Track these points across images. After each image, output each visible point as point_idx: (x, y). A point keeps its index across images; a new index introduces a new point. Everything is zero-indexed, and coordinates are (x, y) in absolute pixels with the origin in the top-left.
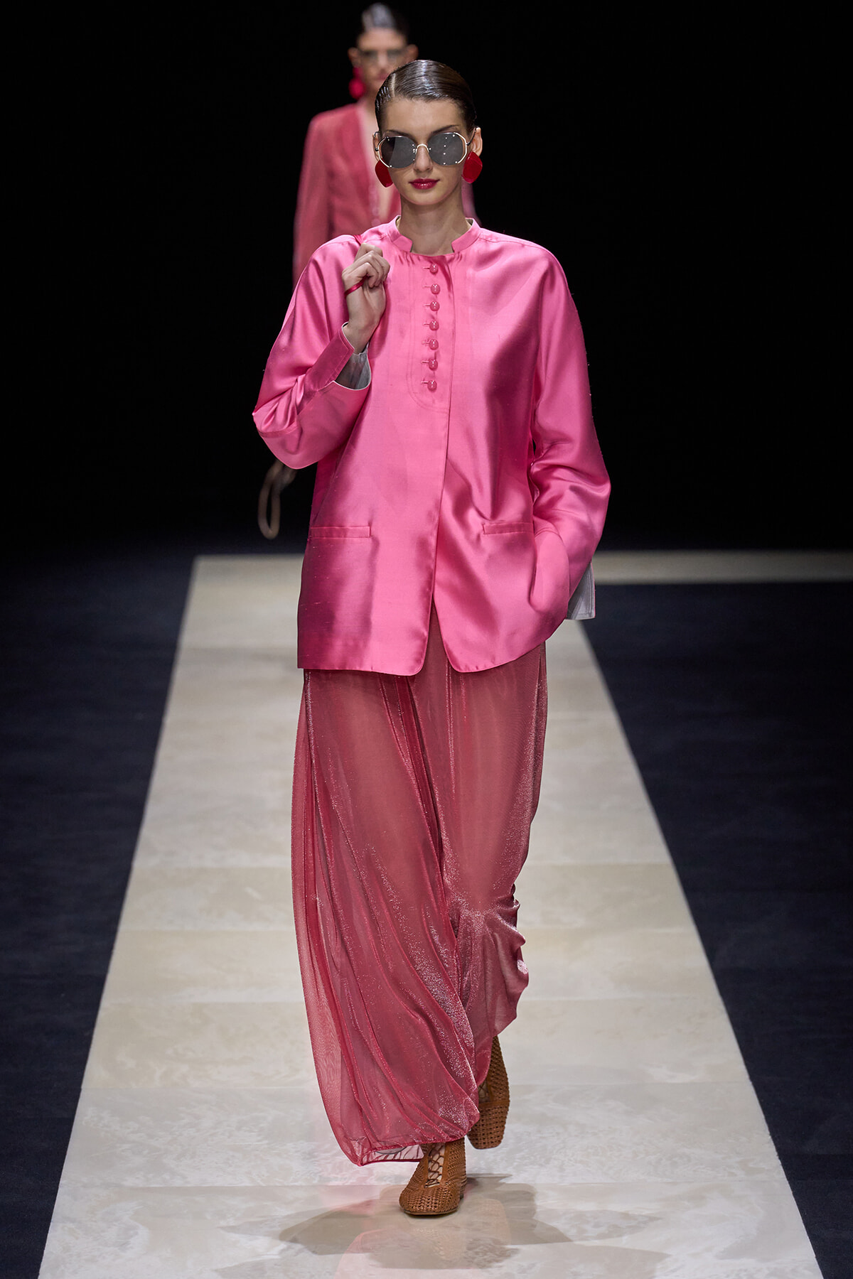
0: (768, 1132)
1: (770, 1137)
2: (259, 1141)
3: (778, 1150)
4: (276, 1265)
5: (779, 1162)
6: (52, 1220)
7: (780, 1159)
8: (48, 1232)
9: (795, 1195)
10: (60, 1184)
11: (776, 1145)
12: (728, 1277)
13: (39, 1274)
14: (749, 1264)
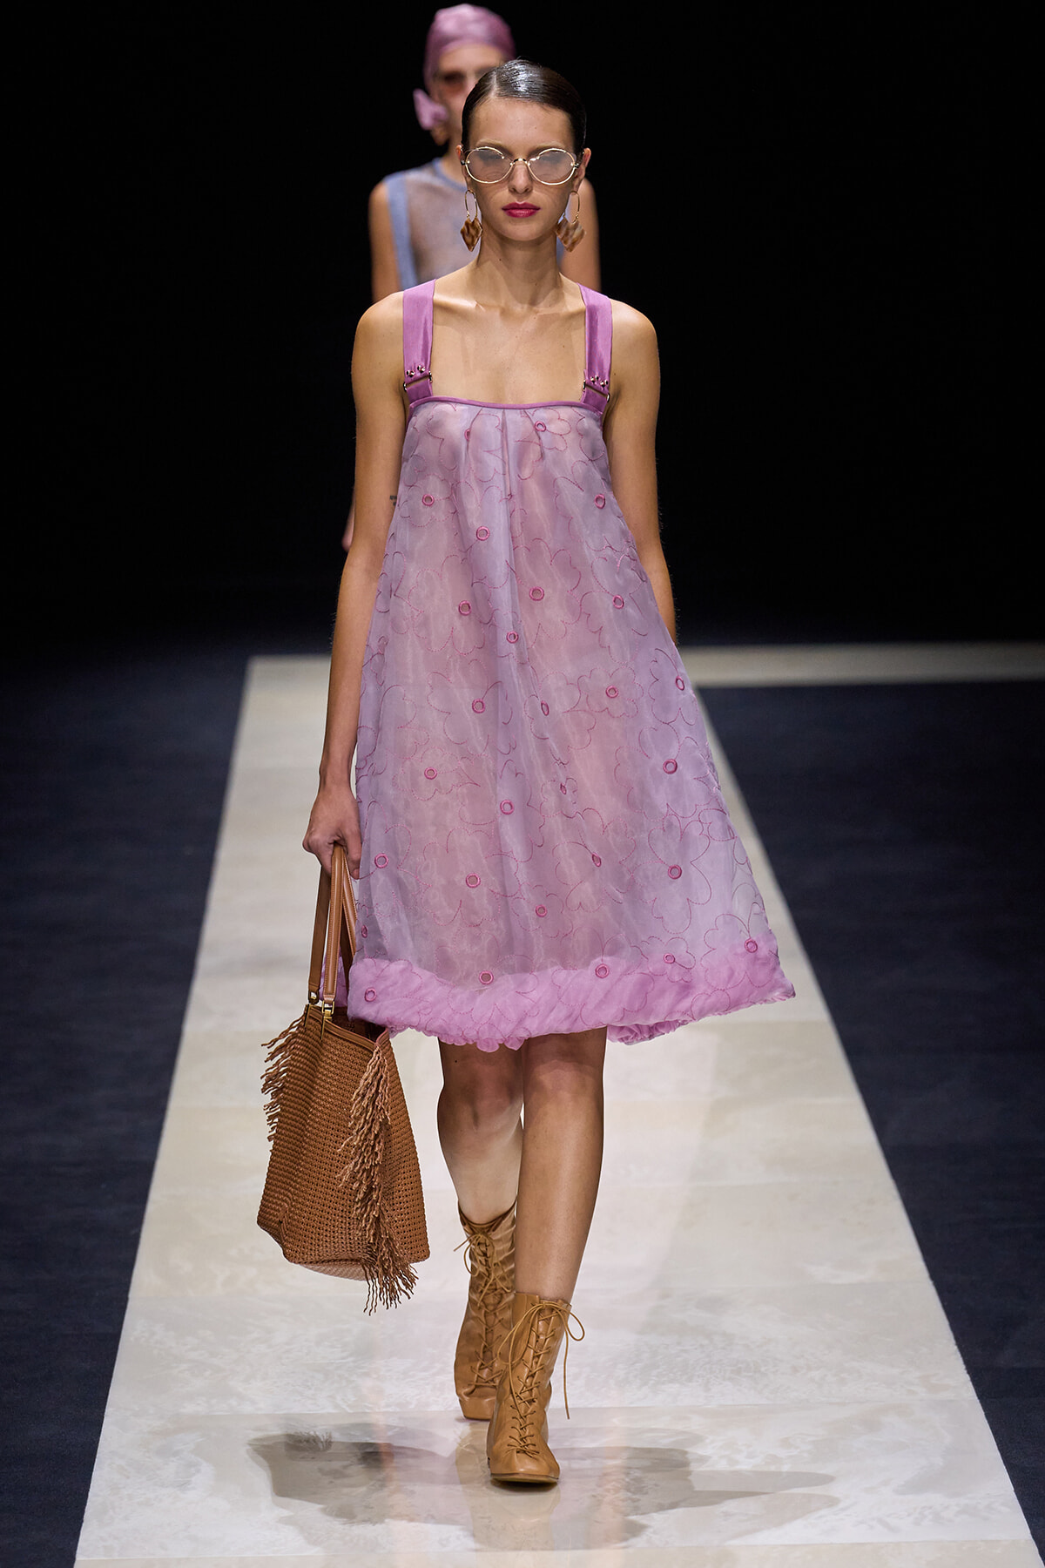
1: (956, 1347)
2: (343, 1358)
3: (966, 1362)
5: (968, 1377)
6: (97, 1456)
7: (968, 1373)
8: (92, 1471)
9: (987, 1416)
10: (106, 1413)
11: (963, 1356)
12: (909, 1515)
13: (83, 1521)
14: (935, 1499)
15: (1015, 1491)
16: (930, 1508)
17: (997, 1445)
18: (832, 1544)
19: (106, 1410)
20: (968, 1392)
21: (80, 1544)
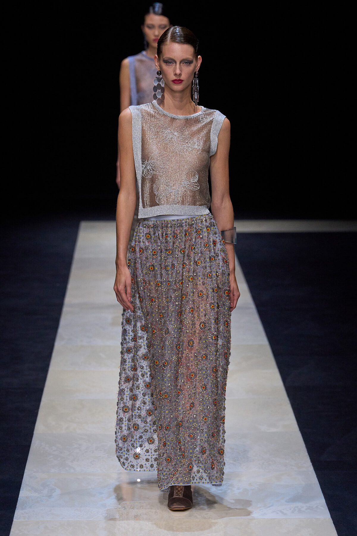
0: (306, 452)
1: (307, 454)
2: (104, 454)
3: (311, 459)
4: (111, 504)
5: (311, 464)
6: (22, 486)
7: (311, 462)
8: (20, 491)
9: (317, 477)
10: (25, 472)
11: (310, 457)
12: (290, 509)
13: (16, 508)
14: (299, 504)
15: (326, 502)
16: (297, 507)
17: (320, 486)
18: (264, 518)
19: (25, 471)
20: (311, 468)
21: (15, 515)
